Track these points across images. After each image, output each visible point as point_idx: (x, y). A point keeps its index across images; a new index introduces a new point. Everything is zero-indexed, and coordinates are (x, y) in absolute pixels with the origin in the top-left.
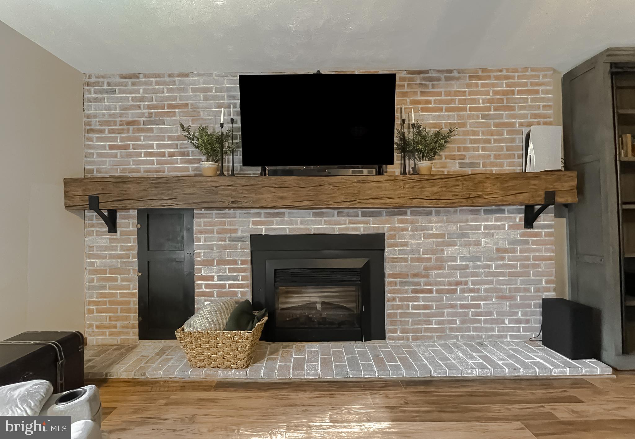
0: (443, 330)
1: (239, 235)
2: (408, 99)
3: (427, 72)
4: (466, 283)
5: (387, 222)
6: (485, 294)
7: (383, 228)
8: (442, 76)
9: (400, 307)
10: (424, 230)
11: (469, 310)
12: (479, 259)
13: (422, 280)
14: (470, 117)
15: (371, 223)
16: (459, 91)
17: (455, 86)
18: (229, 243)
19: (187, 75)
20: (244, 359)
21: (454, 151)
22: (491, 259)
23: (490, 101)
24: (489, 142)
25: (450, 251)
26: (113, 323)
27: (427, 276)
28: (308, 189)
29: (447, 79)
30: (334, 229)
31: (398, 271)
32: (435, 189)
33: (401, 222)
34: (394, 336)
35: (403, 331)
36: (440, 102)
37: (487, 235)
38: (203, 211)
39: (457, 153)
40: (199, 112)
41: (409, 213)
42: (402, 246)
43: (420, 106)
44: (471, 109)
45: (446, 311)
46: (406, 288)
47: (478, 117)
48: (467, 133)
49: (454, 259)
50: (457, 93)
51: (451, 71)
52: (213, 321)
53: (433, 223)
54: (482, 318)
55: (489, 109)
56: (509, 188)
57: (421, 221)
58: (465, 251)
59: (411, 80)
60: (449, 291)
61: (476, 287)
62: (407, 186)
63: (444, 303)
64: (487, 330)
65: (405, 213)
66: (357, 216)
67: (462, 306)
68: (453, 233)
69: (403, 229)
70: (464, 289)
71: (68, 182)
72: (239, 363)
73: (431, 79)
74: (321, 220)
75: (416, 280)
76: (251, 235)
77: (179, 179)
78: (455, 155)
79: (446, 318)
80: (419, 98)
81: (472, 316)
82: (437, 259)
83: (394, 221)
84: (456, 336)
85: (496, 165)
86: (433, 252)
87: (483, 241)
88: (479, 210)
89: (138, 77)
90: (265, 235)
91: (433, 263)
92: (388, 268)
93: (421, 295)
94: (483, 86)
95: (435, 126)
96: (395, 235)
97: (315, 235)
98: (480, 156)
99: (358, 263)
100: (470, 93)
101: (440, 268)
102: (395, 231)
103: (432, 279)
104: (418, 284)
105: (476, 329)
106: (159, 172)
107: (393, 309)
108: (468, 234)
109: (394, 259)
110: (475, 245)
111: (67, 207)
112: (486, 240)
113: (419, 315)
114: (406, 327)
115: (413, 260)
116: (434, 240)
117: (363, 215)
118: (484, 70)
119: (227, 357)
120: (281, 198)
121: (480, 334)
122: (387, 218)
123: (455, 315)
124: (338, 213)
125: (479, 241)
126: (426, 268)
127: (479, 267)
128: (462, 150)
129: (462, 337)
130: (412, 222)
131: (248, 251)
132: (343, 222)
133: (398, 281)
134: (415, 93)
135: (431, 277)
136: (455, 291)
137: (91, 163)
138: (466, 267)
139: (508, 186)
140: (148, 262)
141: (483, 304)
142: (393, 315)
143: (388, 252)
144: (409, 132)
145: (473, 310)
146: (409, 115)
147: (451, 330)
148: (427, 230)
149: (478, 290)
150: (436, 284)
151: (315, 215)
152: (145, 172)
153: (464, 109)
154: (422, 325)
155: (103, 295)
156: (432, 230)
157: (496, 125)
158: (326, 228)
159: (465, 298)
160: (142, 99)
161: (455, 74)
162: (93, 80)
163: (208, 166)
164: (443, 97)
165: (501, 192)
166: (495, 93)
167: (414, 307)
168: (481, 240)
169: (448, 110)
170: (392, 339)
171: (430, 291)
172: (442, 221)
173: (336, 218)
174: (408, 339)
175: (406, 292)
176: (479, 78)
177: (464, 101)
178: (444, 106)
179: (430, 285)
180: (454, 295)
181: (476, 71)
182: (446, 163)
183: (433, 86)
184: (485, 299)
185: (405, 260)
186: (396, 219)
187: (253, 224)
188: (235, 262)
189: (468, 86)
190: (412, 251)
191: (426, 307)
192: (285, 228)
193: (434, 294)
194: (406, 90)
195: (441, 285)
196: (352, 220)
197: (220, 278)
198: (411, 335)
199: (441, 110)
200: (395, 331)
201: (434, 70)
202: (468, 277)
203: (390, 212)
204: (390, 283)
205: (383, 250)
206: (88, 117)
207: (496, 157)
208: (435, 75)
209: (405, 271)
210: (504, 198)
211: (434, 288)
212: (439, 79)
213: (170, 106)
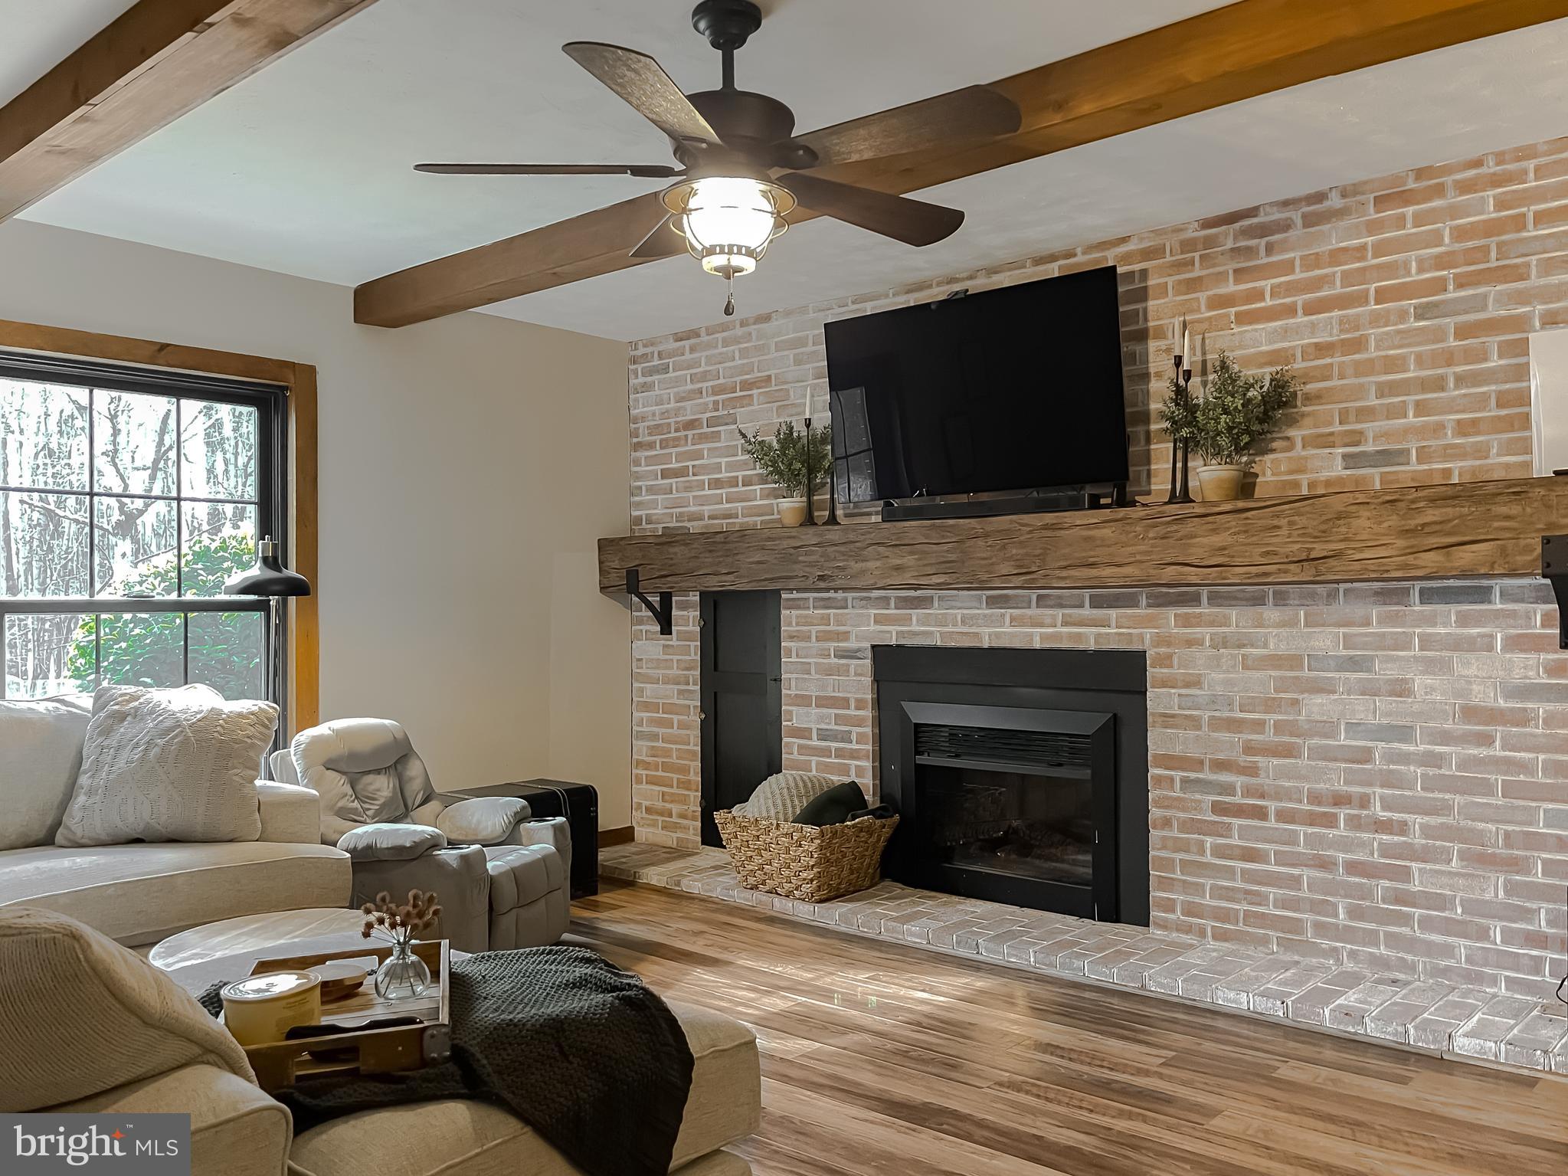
0: (1296, 926)
1: (852, 644)
2: (1203, 296)
3: (1252, 212)
4: (1364, 802)
5: (1149, 622)
6: (1424, 842)
7: (1141, 637)
8: (1297, 217)
9: (1182, 846)
10: (1244, 646)
11: (1374, 882)
12: (1404, 733)
13: (1239, 781)
14: (1376, 319)
15: (1113, 624)
16: (1345, 250)
17: (1334, 237)
18: (836, 660)
19: (766, 318)
20: (812, 880)
21: (1330, 424)
22: (1446, 738)
23: (1441, 262)
24: (1439, 384)
25: (1316, 706)
26: (668, 806)
27: (1252, 771)
28: (945, 547)
29: (1309, 221)
30: (1031, 635)
31: (1178, 750)
32: (1217, 540)
33: (1186, 621)
34: (1166, 920)
35: (1190, 910)
36: (1291, 288)
37: (1430, 666)
38: (795, 595)
39: (1337, 428)
40: (788, 390)
41: (1204, 599)
42: (1187, 685)
43: (1233, 310)
44: (1381, 296)
45: (1306, 874)
46: (1198, 796)
47: (1403, 315)
48: (1366, 368)
49: (1328, 729)
50: (1336, 256)
51: (1320, 197)
52: (775, 805)
53: (1269, 627)
54: (1418, 912)
55: (1440, 286)
56: (1427, 530)
57: (1237, 618)
58: (1362, 710)
59: (1209, 242)
60: (1312, 819)
61: (1396, 816)
62: (1151, 535)
63: (1301, 849)
64: (1430, 949)
65: (1195, 600)
66: (1081, 606)
67: (1352, 867)
68: (1326, 657)
69: (1190, 643)
70: (1359, 817)
71: (604, 545)
72: (806, 888)
73: (1263, 231)
74: (1003, 615)
75: (1225, 777)
76: (873, 647)
77: (743, 533)
78: (1332, 434)
79: (1305, 893)
80: (1231, 287)
81: (1384, 901)
82: (1278, 727)
83: (1167, 618)
84: (1335, 949)
85: (1460, 453)
86: (1270, 705)
87: (1420, 682)
88: (1406, 592)
89: (699, 336)
90: (898, 646)
91: (1269, 736)
92: (1157, 741)
93: (1236, 822)
94: (1419, 219)
95: (1274, 357)
96: (1170, 656)
97: (991, 649)
98: (1407, 431)
99: (1086, 723)
100: (1379, 250)
101: (1289, 752)
102: (1169, 644)
103: (1267, 781)
104: (1229, 789)
105: (1393, 940)
106: (729, 516)
107: (1164, 848)
108: (1372, 658)
109: (1168, 720)
110: (1393, 693)
111: (603, 589)
112: (1429, 680)
113: (1230, 873)
114: (1197, 900)
115: (1217, 724)
116: (1273, 673)
117: (1097, 603)
118: (1420, 173)
119: (786, 872)
120: (898, 568)
121: (1409, 957)
122: (1150, 611)
123: (1332, 888)
124: (1039, 597)
125: (1404, 681)
126: (1249, 749)
127: (1405, 758)
128: (1352, 417)
129: (1352, 954)
130: (1212, 624)
131: (868, 680)
132: (1048, 621)
133: (1177, 775)
134: (1221, 277)
135: (1262, 773)
136: (1330, 821)
137: (638, 505)
138: (1366, 756)
139: (1424, 525)
140: (715, 693)
141: (1420, 870)
142: (1168, 864)
143: (1157, 700)
144: (1205, 384)
145: (1387, 883)
146: (1203, 339)
147: (1320, 929)
148: (1252, 646)
149: (1403, 828)
150: (1278, 795)
151: (992, 602)
152: (710, 518)
153: (1362, 299)
154: (1238, 902)
155: (654, 752)
156: (1265, 646)
157: (1462, 332)
158: (1013, 635)
159: (1362, 844)
160: (704, 377)
161: (1335, 201)
162: (641, 351)
163: (790, 505)
164: (1299, 275)
165: (1401, 543)
166: (1460, 234)
167: (1219, 852)
168: (1413, 680)
169: (1310, 309)
170: (1164, 926)
171: (1261, 814)
172: (1293, 623)
173: (1033, 611)
174: (1202, 933)
175: (1198, 806)
176: (1405, 198)
177: (1362, 275)
178: (1300, 300)
179: (1262, 796)
180: (1331, 833)
181: (1398, 179)
182: (1306, 458)
183: (1270, 249)
184: (1423, 855)
185: (1195, 723)
186: (1171, 613)
187: (876, 622)
188: (844, 703)
189: (1372, 227)
190: (1213, 700)
191: (1250, 855)
192: (932, 633)
193: (1272, 823)
194: (1197, 273)
195: (1291, 800)
196: (1070, 616)
197: (824, 735)
198: (1209, 924)
199: (1291, 310)
200: (1169, 905)
201: (1272, 204)
202: (1371, 785)
203: (1157, 596)
204: (1159, 779)
205: (1144, 693)
206: (635, 420)
207: (1462, 429)
208: (1277, 215)
209: (1194, 753)
210: (1410, 559)
211: (1272, 806)
212: (1285, 226)
213: (747, 385)
